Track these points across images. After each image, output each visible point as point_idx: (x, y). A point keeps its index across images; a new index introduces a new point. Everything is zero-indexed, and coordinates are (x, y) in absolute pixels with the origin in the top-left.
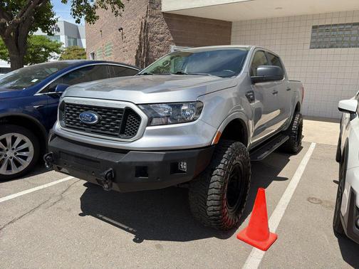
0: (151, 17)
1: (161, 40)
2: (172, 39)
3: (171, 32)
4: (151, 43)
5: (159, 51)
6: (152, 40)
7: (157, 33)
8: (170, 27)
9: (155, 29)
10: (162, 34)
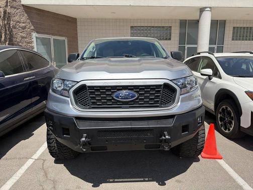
0: (11, 7)
1: (24, 28)
2: (32, 28)
3: (32, 22)
4: (14, 30)
5: (23, 37)
6: (15, 28)
7: (19, 22)
8: (30, 17)
9: (17, 18)
10: (23, 23)
